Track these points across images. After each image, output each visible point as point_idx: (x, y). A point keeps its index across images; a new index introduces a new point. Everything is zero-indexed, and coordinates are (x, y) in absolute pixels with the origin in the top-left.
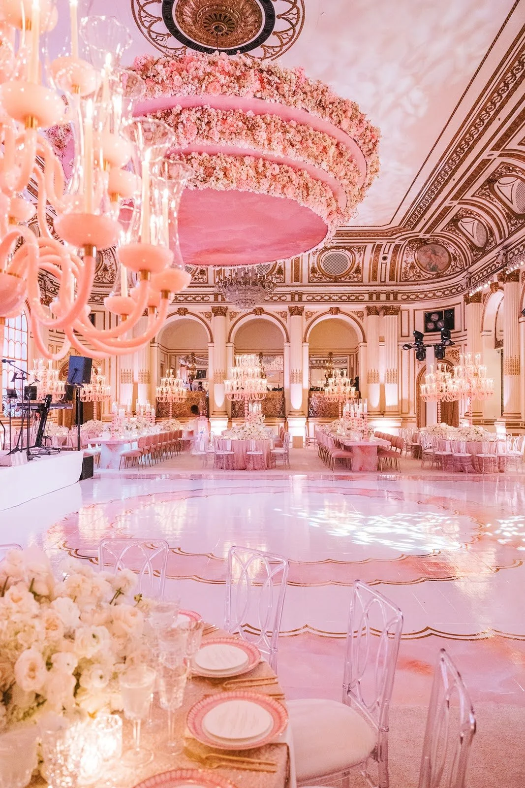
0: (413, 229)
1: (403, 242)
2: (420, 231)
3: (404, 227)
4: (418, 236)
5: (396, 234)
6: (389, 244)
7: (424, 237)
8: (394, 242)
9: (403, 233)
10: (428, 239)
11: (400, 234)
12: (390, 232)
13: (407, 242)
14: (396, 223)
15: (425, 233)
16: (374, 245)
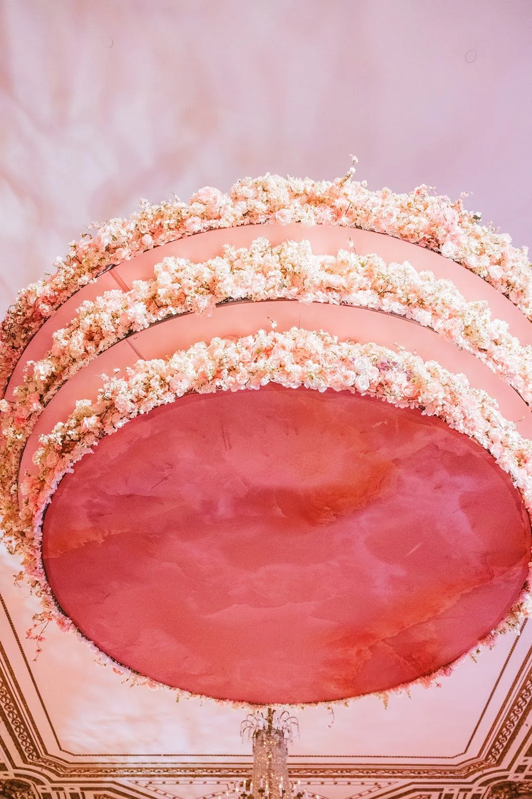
0: (499, 762)
1: (484, 789)
2: (509, 769)
3: (487, 759)
4: (506, 777)
5: (473, 772)
6: (462, 794)
7: (516, 780)
8: (470, 790)
9: (485, 771)
10: (521, 784)
11: (480, 773)
12: (464, 768)
13: (489, 790)
14: (474, 751)
15: (516, 772)
16: (441, 795)
